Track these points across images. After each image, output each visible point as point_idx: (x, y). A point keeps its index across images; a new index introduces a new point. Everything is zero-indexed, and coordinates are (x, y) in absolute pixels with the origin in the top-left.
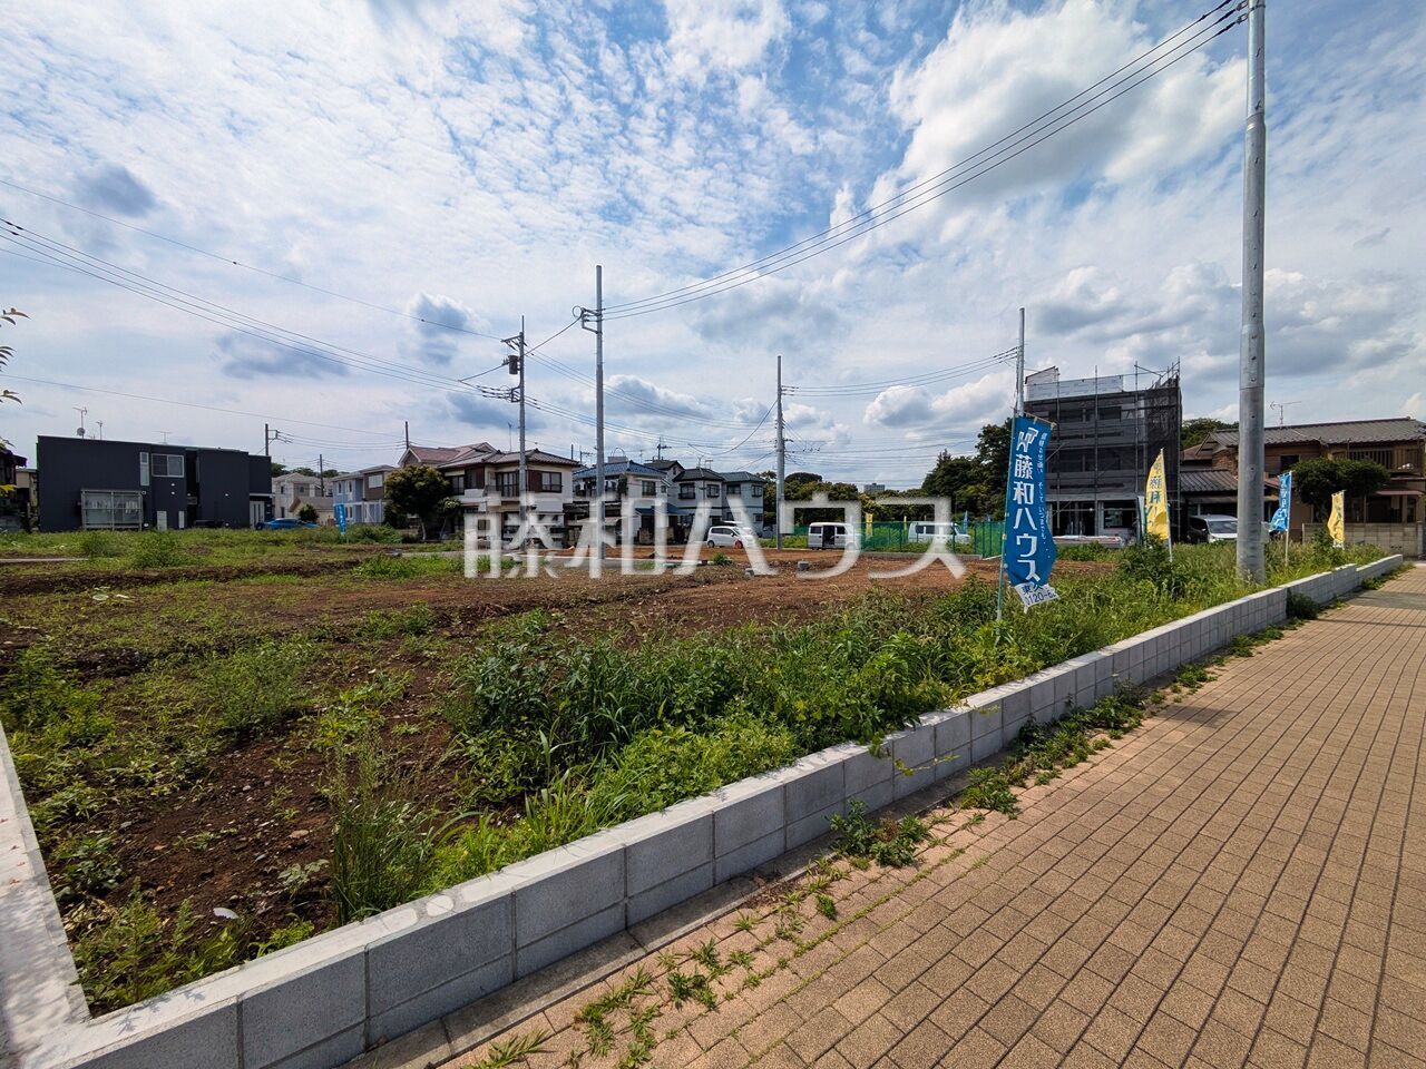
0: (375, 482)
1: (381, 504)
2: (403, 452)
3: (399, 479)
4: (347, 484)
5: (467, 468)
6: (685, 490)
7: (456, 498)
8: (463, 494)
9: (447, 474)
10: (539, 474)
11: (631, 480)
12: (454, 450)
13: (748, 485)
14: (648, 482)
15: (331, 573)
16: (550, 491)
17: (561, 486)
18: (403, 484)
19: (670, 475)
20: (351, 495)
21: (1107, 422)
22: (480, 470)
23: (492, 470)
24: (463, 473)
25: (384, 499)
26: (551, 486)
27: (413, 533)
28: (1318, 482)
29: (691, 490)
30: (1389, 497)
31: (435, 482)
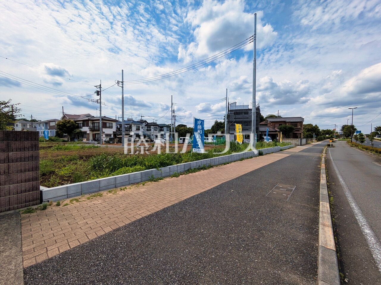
0: (52, 124)
1: (55, 131)
2: (62, 115)
3: (61, 123)
4: (42, 124)
5: (83, 121)
6: (148, 128)
7: (80, 129)
8: (82, 128)
9: (77, 122)
10: (106, 123)
11: (133, 125)
12: (79, 115)
13: (166, 127)
14: (138, 126)
15: (44, 149)
16: (109, 128)
17: (112, 127)
18: (63, 125)
19: (144, 124)
20: (43, 128)
21: (245, 115)
22: (87, 122)
23: (91, 122)
24: (82, 122)
25: (55, 129)
26: (109, 126)
27: (66, 139)
28: (283, 130)
29: (150, 128)
30: (296, 133)
31: (73, 125)
